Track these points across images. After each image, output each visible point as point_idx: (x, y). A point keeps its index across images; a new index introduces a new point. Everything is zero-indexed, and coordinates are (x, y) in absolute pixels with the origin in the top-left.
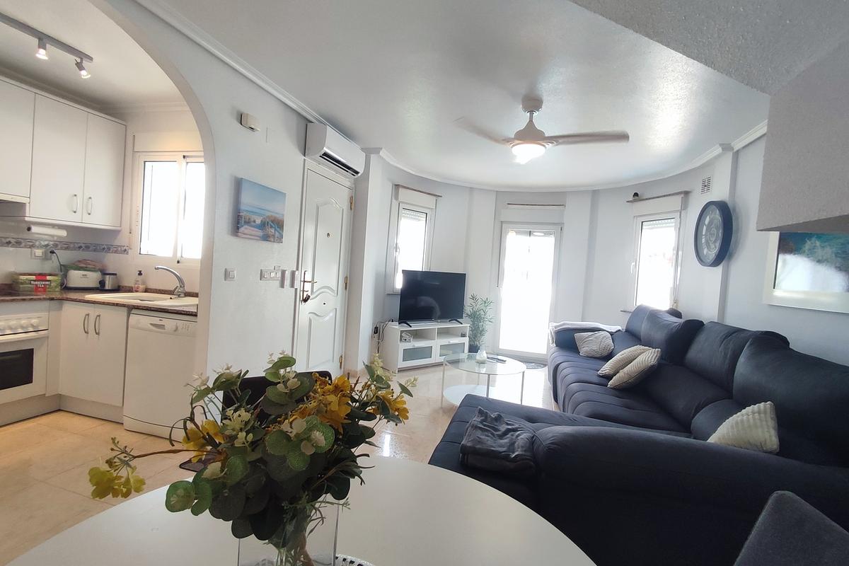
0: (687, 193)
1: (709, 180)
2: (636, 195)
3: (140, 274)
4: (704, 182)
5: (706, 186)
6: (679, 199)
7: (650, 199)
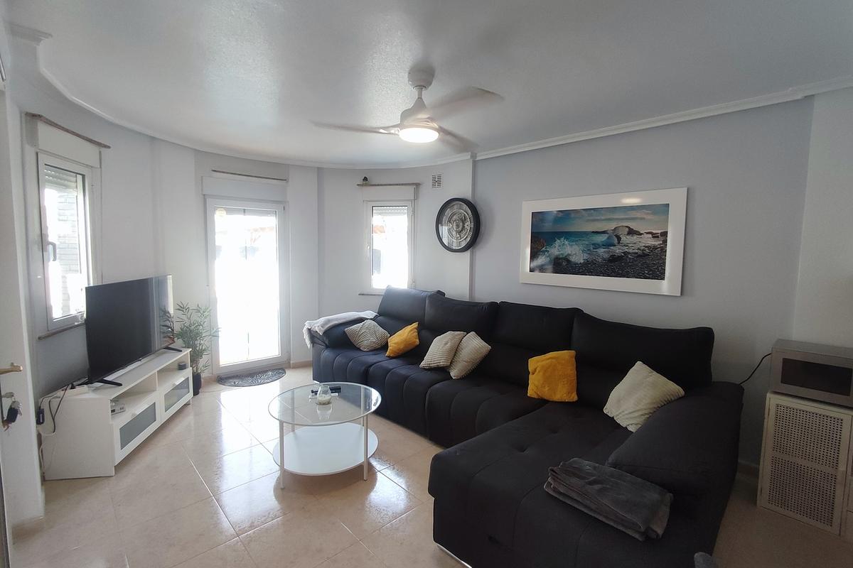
0: (418, 185)
1: (439, 177)
2: (365, 179)
4: (434, 178)
5: (437, 182)
6: (412, 189)
7: (381, 185)
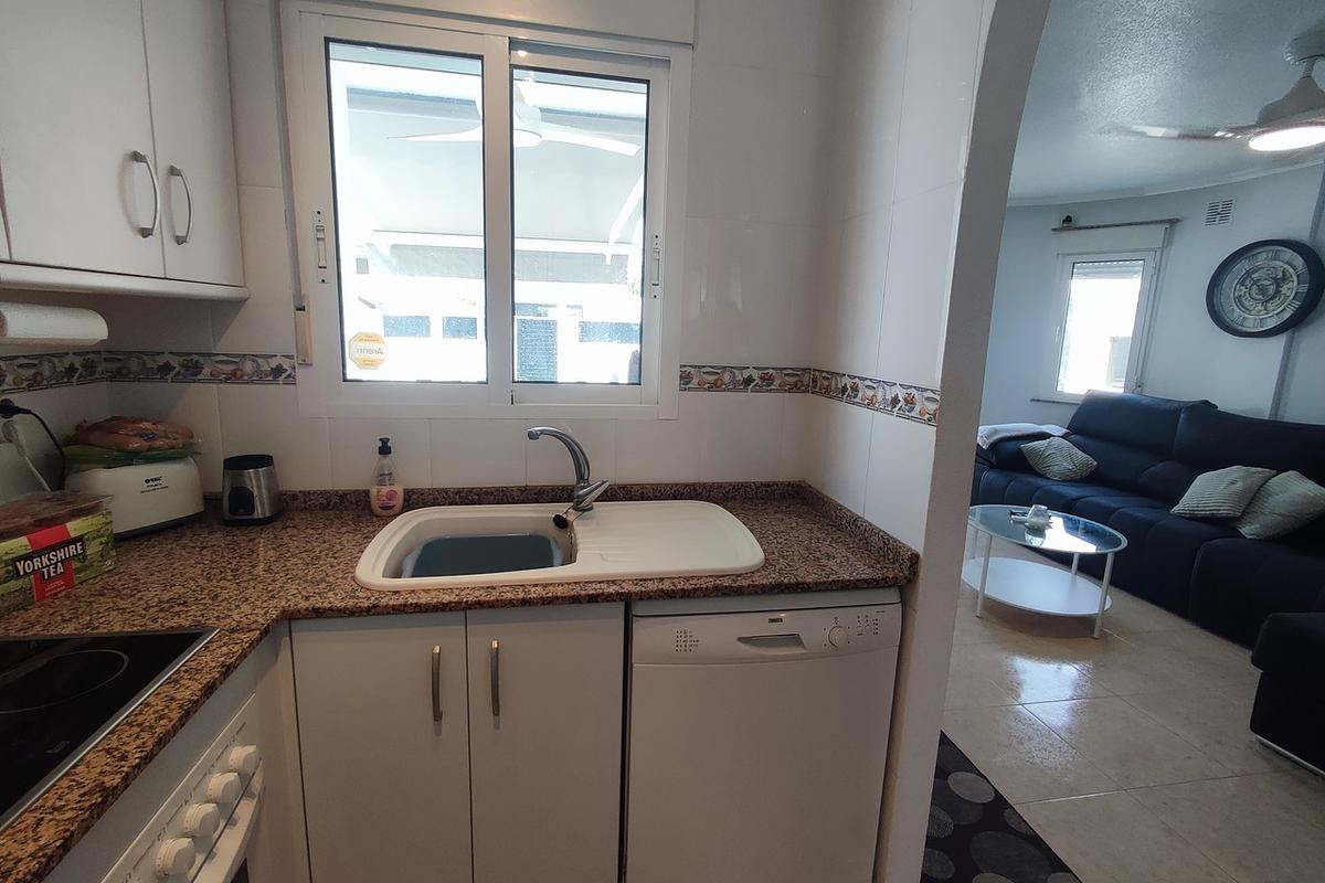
0: (1173, 222)
1: (1228, 205)
2: (1068, 219)
3: (385, 449)
4: (1213, 208)
5: (1219, 214)
6: (1160, 229)
7: (1098, 227)
